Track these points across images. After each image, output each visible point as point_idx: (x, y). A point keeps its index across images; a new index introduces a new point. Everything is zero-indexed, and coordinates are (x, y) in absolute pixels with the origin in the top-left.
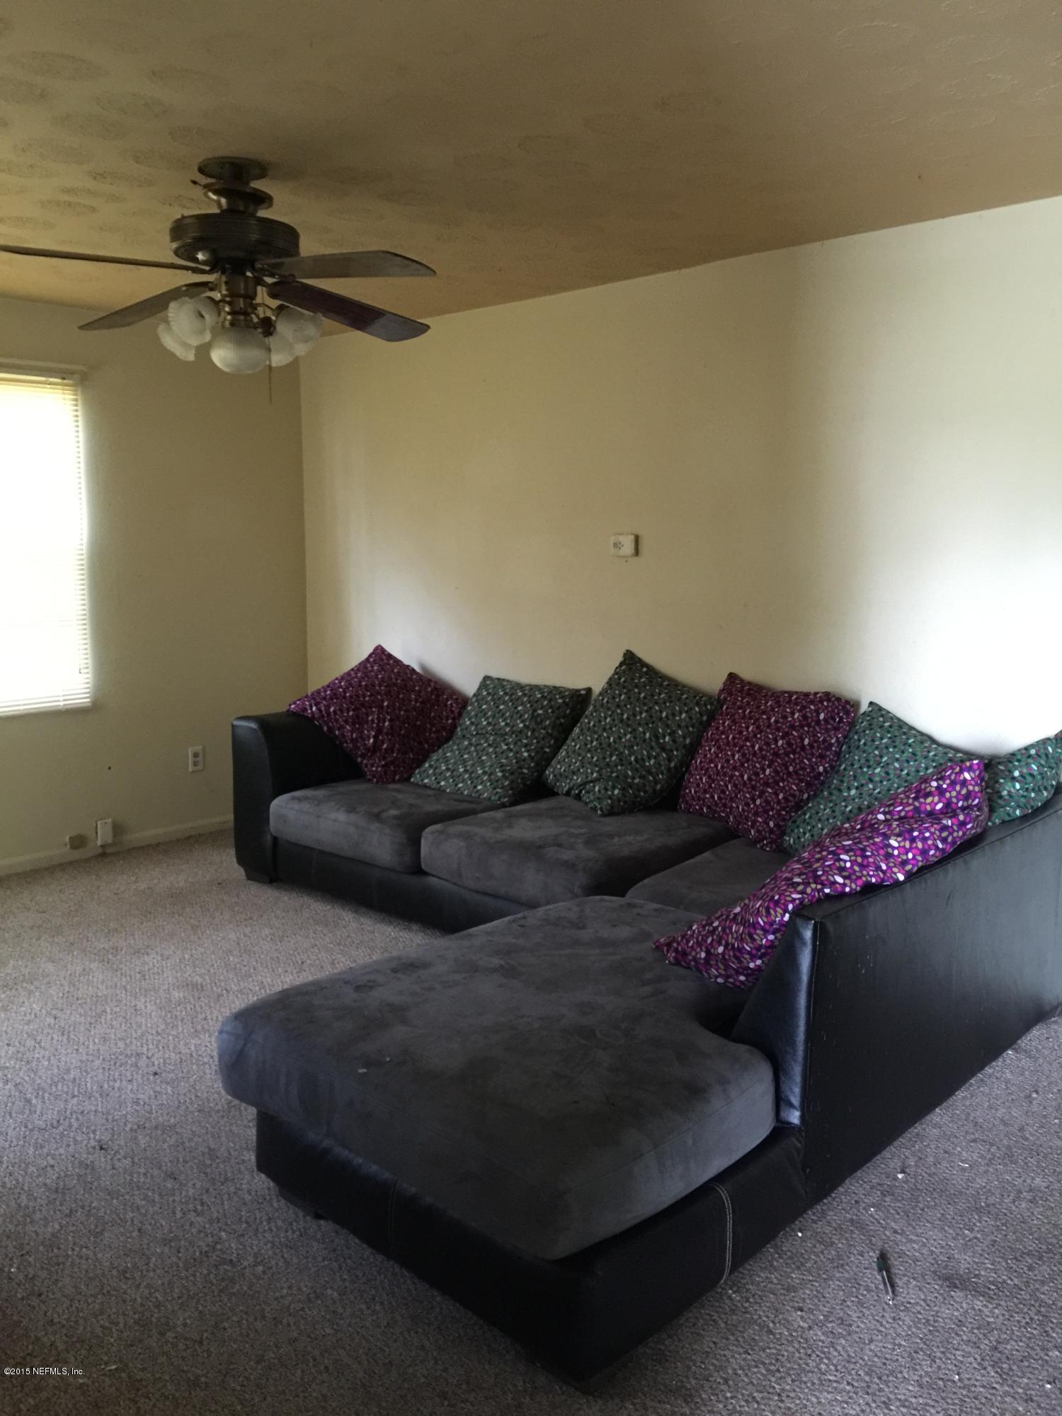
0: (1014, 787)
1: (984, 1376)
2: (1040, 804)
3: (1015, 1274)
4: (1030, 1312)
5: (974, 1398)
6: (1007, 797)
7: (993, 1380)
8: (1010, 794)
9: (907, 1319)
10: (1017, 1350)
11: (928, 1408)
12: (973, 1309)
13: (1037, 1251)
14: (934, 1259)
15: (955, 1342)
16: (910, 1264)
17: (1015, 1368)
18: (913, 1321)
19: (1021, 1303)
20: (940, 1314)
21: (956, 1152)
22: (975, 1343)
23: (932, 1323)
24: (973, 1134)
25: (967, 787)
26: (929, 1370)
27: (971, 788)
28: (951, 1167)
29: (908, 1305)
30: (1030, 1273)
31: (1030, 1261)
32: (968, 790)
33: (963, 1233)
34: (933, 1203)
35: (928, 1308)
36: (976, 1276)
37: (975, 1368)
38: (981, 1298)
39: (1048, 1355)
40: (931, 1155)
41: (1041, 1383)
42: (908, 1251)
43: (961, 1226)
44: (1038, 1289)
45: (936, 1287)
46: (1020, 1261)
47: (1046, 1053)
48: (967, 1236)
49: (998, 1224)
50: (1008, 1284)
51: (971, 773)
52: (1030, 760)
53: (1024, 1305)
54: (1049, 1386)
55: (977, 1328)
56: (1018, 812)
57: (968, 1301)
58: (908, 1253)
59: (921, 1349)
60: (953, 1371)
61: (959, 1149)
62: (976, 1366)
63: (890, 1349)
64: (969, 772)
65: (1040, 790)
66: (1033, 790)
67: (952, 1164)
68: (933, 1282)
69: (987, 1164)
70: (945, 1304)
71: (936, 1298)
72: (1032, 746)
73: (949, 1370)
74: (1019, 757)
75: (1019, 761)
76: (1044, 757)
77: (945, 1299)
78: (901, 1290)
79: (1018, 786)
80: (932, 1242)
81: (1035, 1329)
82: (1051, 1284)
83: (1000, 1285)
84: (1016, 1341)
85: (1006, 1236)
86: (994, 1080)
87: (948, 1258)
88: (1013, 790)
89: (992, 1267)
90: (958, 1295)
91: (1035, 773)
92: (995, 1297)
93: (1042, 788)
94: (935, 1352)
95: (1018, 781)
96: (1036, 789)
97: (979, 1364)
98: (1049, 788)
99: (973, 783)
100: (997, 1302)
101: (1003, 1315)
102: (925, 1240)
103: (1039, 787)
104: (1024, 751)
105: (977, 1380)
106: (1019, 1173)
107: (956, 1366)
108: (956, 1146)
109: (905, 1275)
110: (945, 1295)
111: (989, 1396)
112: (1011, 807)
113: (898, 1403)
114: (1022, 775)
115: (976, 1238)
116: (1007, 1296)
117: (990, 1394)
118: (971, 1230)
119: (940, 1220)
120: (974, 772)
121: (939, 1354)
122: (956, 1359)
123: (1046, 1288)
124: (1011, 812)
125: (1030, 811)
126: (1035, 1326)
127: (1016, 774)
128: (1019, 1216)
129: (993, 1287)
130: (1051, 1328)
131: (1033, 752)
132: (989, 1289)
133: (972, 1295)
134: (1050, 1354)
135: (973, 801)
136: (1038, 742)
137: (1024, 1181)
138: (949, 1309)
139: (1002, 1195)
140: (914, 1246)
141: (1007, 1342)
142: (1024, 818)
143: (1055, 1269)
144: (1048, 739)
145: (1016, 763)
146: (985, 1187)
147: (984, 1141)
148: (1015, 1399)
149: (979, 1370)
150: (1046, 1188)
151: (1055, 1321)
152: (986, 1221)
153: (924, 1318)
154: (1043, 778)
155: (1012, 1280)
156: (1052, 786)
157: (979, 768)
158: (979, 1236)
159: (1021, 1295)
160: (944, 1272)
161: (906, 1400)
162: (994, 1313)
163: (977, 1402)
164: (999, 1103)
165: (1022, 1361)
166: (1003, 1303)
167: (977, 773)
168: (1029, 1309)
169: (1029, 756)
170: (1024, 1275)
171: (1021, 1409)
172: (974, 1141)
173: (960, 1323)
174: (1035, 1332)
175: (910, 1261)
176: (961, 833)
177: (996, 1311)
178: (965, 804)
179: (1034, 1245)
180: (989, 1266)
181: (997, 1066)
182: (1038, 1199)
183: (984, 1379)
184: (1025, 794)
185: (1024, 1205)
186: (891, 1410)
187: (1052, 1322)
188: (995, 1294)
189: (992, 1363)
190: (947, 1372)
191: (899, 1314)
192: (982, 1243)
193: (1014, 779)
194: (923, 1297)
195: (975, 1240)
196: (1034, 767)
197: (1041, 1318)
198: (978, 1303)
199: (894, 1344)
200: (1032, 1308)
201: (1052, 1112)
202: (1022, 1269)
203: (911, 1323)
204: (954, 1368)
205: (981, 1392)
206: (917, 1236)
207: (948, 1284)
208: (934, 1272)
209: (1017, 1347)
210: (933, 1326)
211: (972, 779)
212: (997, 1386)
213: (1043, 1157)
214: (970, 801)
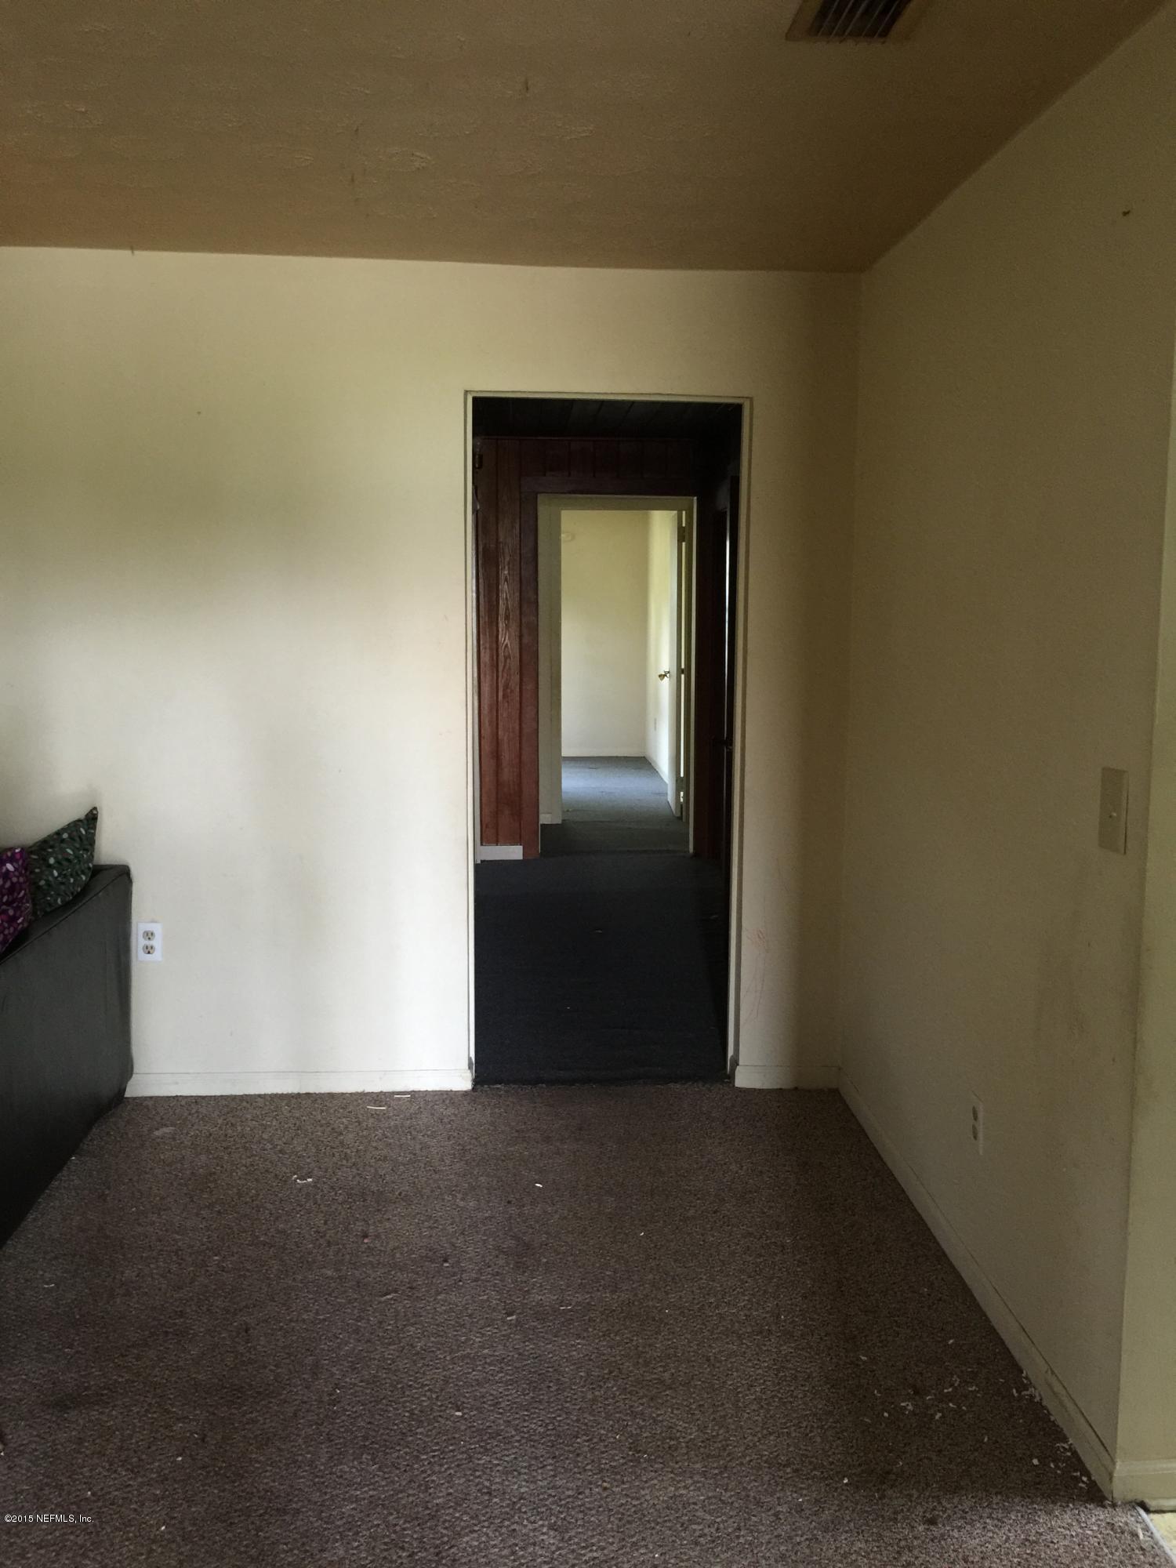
0: (52, 875)
1: (115, 1479)
2: (79, 889)
3: (125, 1370)
4: (147, 1399)
5: (110, 1504)
6: (45, 887)
7: (125, 1479)
8: (48, 884)
9: (23, 1462)
10: (142, 1440)
11: (67, 1537)
12: (90, 1421)
13: (141, 1340)
14: (38, 1391)
15: (80, 1461)
16: (14, 1407)
17: (144, 1457)
18: (31, 1461)
19: (136, 1395)
20: (57, 1442)
21: (38, 1276)
22: (100, 1452)
23: (50, 1454)
24: (52, 1252)
25: (10, 879)
26: (60, 1500)
27: (15, 880)
28: (36, 1293)
29: (22, 1448)
30: (139, 1363)
31: (136, 1351)
32: (12, 883)
33: (64, 1352)
34: (25, 1337)
35: (43, 1441)
36: (86, 1389)
37: (105, 1476)
38: (96, 1407)
39: (172, 1431)
40: (12, 1290)
41: (172, 1460)
42: (9, 1394)
43: (60, 1347)
44: (149, 1374)
45: (48, 1417)
46: (126, 1356)
47: (110, 1147)
48: (68, 1355)
49: (97, 1329)
50: (119, 1383)
51: (14, 864)
52: (64, 845)
53: (140, 1395)
54: (180, 1459)
55: (98, 1438)
56: (59, 901)
57: (83, 1416)
58: (9, 1397)
59: (47, 1484)
60: (84, 1489)
61: (41, 1273)
62: (106, 1474)
63: (12, 1500)
64: (11, 863)
65: (78, 875)
66: (72, 876)
67: (37, 1290)
68: (42, 1414)
69: (73, 1276)
70: (61, 1430)
71: (49, 1427)
72: (64, 830)
73: (79, 1490)
74: (51, 843)
75: (52, 847)
76: (78, 839)
77: (58, 1425)
78: (10, 1437)
79: (56, 873)
80: (32, 1375)
81: (155, 1412)
82: (161, 1364)
83: (111, 1387)
84: (139, 1432)
85: (107, 1337)
86: (63, 1191)
87: (54, 1383)
88: (50, 878)
89: (100, 1373)
90: (72, 1414)
91: (71, 857)
92: (110, 1401)
93: (79, 873)
94: (61, 1480)
95: (54, 868)
96: (74, 874)
97: (108, 1470)
98: (86, 871)
99: (17, 873)
100: (112, 1404)
101: (121, 1413)
102: (24, 1377)
103: (77, 873)
104: (55, 837)
105: (110, 1486)
106: (108, 1272)
107: (85, 1483)
108: (37, 1271)
109: (11, 1420)
110: (59, 1421)
111: (125, 1495)
112: (51, 896)
113: (34, 1548)
114: (58, 862)
115: (77, 1352)
116: (122, 1394)
117: (126, 1493)
118: (71, 1346)
119: (36, 1349)
120: (17, 861)
121: (64, 1481)
122: (84, 1477)
123: (157, 1369)
124: (52, 901)
125: (71, 898)
126: (154, 1409)
127: (52, 861)
128: (116, 1314)
129: (106, 1392)
130: (170, 1404)
131: (65, 836)
132: (102, 1395)
133: (86, 1409)
134: (175, 1428)
135: (19, 894)
136: (69, 825)
137: (114, 1278)
138: (65, 1433)
139: (96, 1300)
140: (14, 1387)
141: (131, 1437)
142: (67, 905)
143: (162, 1348)
144: (79, 821)
145: (50, 850)
146: (75, 1299)
147: (65, 1255)
148: (152, 1486)
149: (109, 1476)
150: (136, 1277)
151: (172, 1396)
152: (84, 1332)
153: (41, 1453)
154: (79, 861)
155: (123, 1377)
156: (89, 868)
157: (21, 857)
158: (80, 1349)
159: (134, 1386)
160: (52, 1399)
161: (42, 1541)
162: (112, 1415)
163: (114, 1507)
164: (72, 1212)
165: (149, 1448)
166: (119, 1402)
167: (20, 862)
168: (146, 1397)
169: (63, 841)
170: (134, 1367)
171: (158, 1492)
172: (56, 1258)
173: (80, 1441)
174: (155, 1416)
175: (13, 1404)
176: (12, 929)
177: (114, 1413)
178: (11, 898)
179: (138, 1335)
180: (97, 1373)
181: (63, 1176)
182: (131, 1289)
183: (116, 1482)
184: (64, 880)
185: (118, 1301)
186: (29, 1558)
187: (170, 1399)
188: (109, 1398)
189: (120, 1464)
190: (78, 1493)
191: (13, 1462)
192: (85, 1354)
193: (50, 866)
194: (35, 1433)
195: (77, 1355)
196: (69, 851)
197: (158, 1400)
198: (95, 1413)
199: (16, 1493)
200: (148, 1395)
201: (128, 1202)
202: (131, 1362)
203: (29, 1464)
204: (84, 1486)
205: (116, 1496)
206: (15, 1376)
207: (59, 1408)
208: (43, 1403)
209: (141, 1437)
210: (53, 1457)
211: (16, 869)
212: (131, 1483)
213: (129, 1249)
214: (16, 894)
